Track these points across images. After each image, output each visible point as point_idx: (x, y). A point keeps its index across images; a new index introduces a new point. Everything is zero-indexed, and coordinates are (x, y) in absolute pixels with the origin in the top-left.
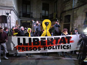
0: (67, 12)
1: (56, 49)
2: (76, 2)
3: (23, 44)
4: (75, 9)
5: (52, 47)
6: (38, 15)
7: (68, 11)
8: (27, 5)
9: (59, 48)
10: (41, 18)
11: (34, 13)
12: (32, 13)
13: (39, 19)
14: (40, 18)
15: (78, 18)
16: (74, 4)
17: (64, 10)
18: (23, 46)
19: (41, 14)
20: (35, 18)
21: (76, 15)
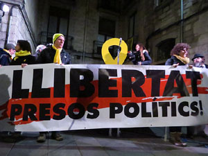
0: (164, 33)
1: (156, 115)
2: (190, 4)
3: (30, 91)
4: (188, 22)
5: (140, 105)
6: (88, 44)
7: (168, 28)
8: (61, 20)
9: (165, 114)
10: (93, 53)
11: (76, 38)
12: (72, 39)
13: (88, 53)
14: (91, 51)
15: (197, 40)
16: (184, 10)
17: (156, 29)
18: (30, 100)
19: (94, 42)
20: (79, 52)
21: (193, 35)
